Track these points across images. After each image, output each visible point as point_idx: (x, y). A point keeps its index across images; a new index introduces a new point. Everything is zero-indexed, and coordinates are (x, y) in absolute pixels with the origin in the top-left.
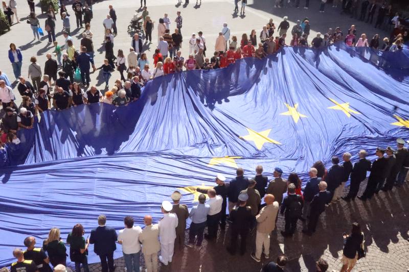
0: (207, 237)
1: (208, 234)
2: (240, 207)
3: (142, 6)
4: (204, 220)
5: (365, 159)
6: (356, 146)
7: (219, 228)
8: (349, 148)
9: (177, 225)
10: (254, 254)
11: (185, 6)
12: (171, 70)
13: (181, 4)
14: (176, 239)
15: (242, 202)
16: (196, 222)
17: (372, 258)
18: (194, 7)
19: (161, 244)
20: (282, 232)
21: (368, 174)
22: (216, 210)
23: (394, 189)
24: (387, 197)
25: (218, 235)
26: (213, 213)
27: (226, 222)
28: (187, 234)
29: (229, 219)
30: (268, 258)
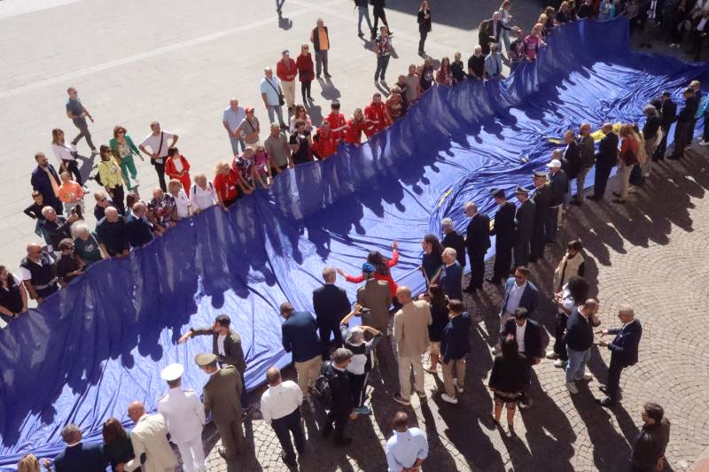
6: (479, 190)
8: (467, 196)
12: (232, 188)
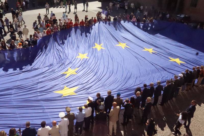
0: (85, 129)
1: (85, 127)
2: (100, 113)
3: (47, 13)
4: (82, 120)
5: (160, 85)
7: (91, 124)
9: (68, 124)
10: (109, 133)
11: (69, 13)
13: (67, 12)
14: (68, 131)
15: (101, 110)
16: (79, 121)
17: (165, 133)
18: (73, 13)
19: (60, 134)
20: (122, 124)
21: (162, 92)
22: (88, 115)
23: (174, 99)
24: (171, 103)
25: (90, 127)
26: (87, 116)
27: (94, 120)
28: (74, 128)
29: (95, 119)
30: (116, 134)
